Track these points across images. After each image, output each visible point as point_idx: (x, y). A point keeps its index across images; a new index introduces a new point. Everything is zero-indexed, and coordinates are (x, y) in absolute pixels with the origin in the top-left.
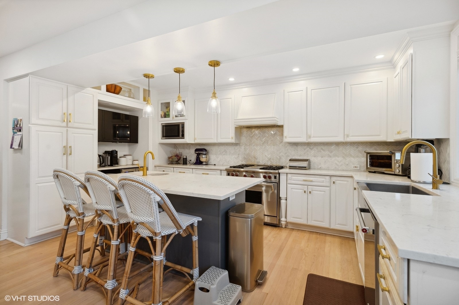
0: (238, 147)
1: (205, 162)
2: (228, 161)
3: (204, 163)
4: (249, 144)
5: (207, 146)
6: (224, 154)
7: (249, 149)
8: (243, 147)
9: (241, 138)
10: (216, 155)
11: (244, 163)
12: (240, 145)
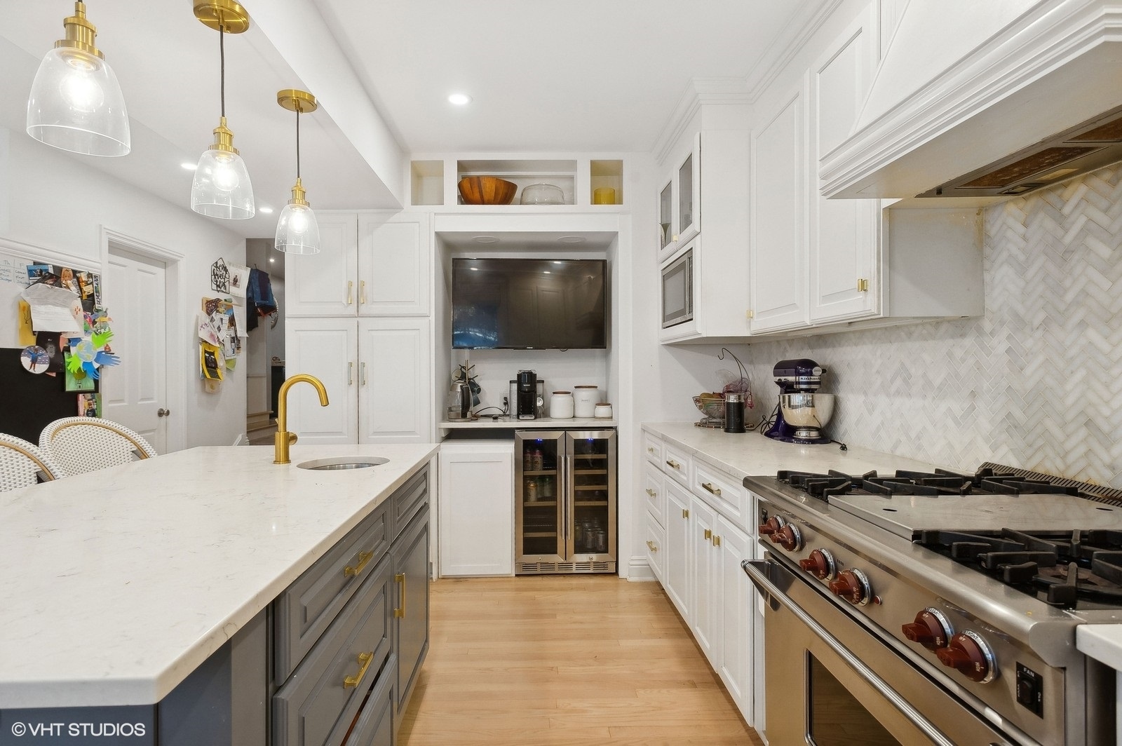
0: (969, 342)
1: (809, 428)
2: (918, 438)
3: (803, 434)
4: (1041, 316)
5: (834, 346)
6: (898, 393)
7: (1041, 358)
8: (999, 344)
9: (987, 277)
10: (865, 393)
11: (1008, 458)
12: (980, 331)
